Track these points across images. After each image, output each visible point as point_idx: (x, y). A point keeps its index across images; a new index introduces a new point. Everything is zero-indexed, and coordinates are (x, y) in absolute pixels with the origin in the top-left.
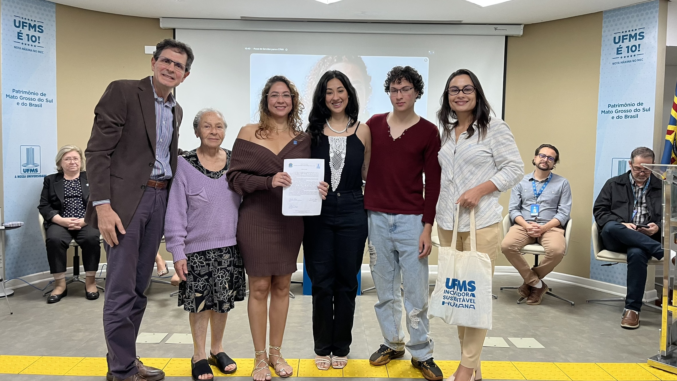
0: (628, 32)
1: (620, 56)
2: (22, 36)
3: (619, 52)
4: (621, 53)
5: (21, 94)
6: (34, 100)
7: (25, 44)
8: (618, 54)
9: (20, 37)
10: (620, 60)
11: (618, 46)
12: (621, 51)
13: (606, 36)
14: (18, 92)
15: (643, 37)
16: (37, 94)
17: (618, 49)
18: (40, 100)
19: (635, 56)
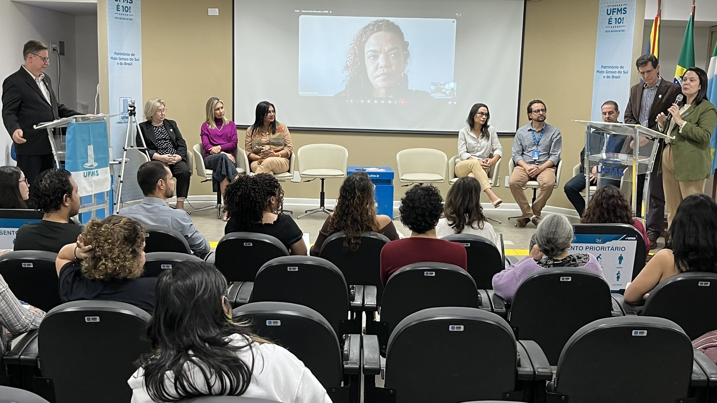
0: (616, 6)
1: (610, 25)
2: (119, 8)
3: (610, 22)
4: (611, 24)
5: (120, 56)
6: (127, 59)
7: (122, 14)
8: (609, 24)
9: (118, 9)
10: (610, 29)
11: (609, 17)
12: (611, 21)
13: (602, 7)
14: (118, 54)
15: (626, 11)
16: (129, 55)
17: (609, 19)
18: (131, 59)
19: (620, 27)
